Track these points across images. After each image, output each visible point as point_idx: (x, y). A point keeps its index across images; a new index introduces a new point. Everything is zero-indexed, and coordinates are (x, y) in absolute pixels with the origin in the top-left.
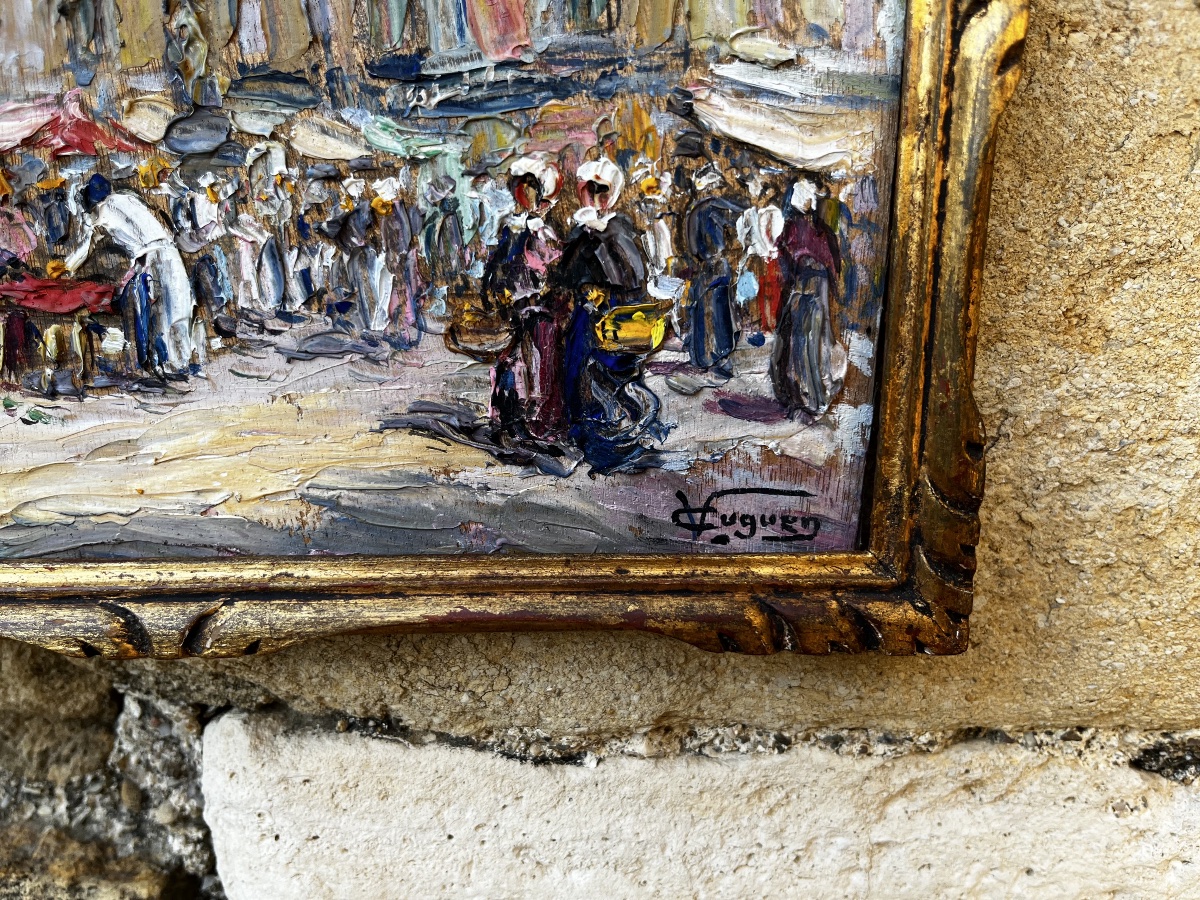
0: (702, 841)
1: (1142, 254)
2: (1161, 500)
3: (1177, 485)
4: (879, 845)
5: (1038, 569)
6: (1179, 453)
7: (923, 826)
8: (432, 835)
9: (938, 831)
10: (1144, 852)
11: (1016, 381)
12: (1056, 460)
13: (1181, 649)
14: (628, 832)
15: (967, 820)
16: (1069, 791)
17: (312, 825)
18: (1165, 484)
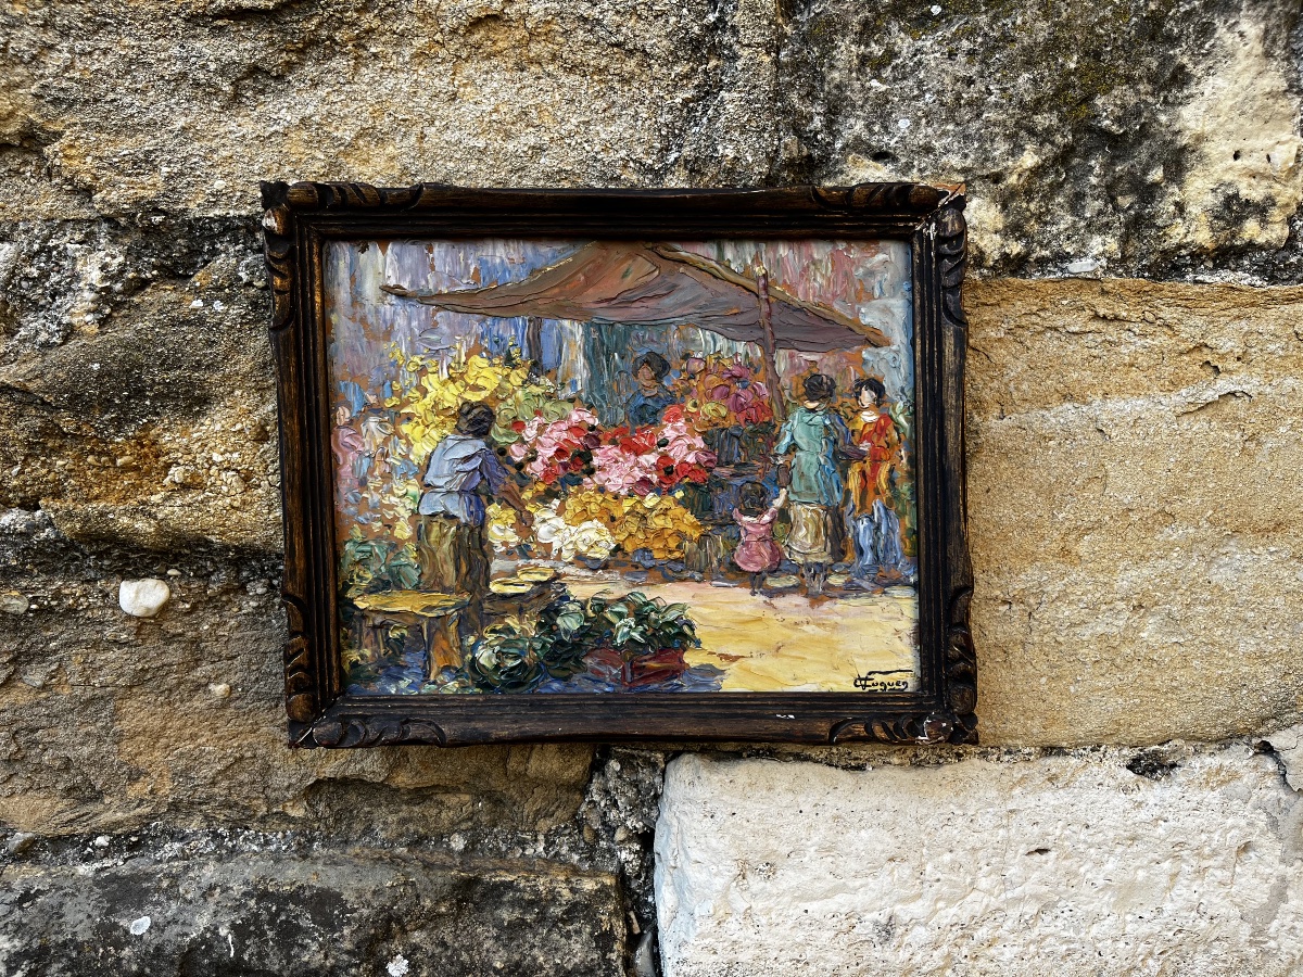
0: (925, 811)
1: (1089, 525)
2: (1115, 630)
3: (1121, 623)
4: (1011, 811)
5: (1068, 665)
6: (1119, 608)
7: (1031, 801)
8: (791, 811)
9: (1040, 803)
10: (1143, 815)
11: (1045, 578)
12: (1067, 613)
13: (1137, 701)
14: (889, 806)
15: (1052, 797)
16: (1099, 779)
17: (733, 806)
18: (1116, 623)
